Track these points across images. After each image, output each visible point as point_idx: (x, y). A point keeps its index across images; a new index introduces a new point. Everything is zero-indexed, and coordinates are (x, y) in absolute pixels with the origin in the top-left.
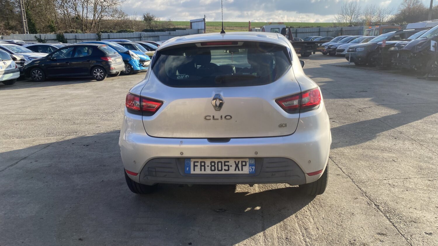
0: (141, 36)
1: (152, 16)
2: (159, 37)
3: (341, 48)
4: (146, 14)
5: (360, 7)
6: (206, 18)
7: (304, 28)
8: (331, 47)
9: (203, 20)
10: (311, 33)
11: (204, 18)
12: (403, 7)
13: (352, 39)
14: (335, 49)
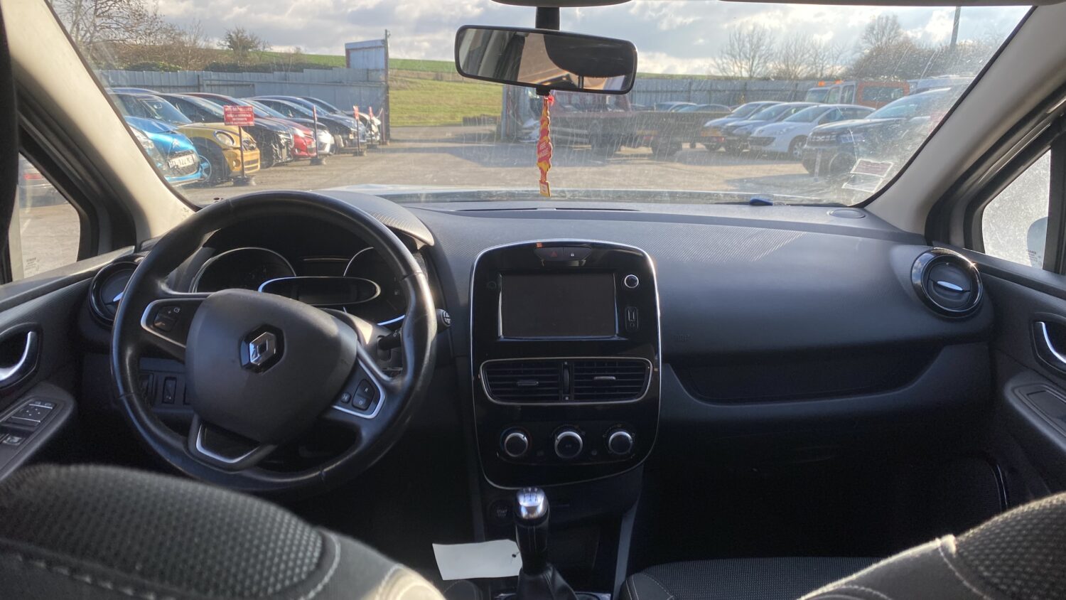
0: (201, 83)
1: (251, 37)
2: (253, 85)
3: (762, 135)
4: (234, 32)
5: (774, 38)
6: (388, 40)
8: (734, 132)
9: (380, 44)
10: (669, 94)
11: (383, 37)
12: (866, 45)
13: (787, 110)
14: (745, 137)
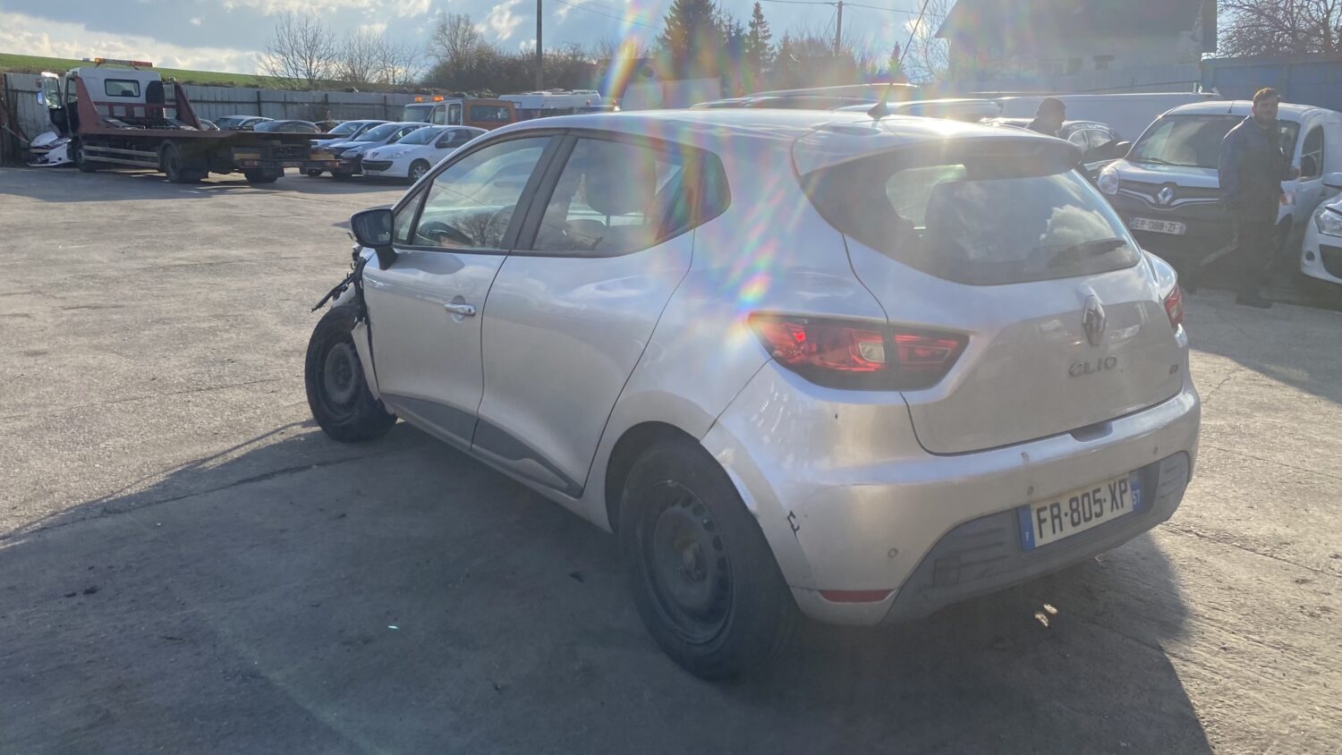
3: (376, 159)
5: (332, 36)
7: (206, 85)
8: (342, 155)
10: (233, 106)
12: (439, 46)
13: (395, 133)
14: (357, 161)
